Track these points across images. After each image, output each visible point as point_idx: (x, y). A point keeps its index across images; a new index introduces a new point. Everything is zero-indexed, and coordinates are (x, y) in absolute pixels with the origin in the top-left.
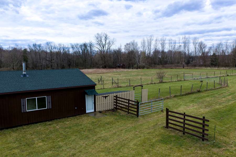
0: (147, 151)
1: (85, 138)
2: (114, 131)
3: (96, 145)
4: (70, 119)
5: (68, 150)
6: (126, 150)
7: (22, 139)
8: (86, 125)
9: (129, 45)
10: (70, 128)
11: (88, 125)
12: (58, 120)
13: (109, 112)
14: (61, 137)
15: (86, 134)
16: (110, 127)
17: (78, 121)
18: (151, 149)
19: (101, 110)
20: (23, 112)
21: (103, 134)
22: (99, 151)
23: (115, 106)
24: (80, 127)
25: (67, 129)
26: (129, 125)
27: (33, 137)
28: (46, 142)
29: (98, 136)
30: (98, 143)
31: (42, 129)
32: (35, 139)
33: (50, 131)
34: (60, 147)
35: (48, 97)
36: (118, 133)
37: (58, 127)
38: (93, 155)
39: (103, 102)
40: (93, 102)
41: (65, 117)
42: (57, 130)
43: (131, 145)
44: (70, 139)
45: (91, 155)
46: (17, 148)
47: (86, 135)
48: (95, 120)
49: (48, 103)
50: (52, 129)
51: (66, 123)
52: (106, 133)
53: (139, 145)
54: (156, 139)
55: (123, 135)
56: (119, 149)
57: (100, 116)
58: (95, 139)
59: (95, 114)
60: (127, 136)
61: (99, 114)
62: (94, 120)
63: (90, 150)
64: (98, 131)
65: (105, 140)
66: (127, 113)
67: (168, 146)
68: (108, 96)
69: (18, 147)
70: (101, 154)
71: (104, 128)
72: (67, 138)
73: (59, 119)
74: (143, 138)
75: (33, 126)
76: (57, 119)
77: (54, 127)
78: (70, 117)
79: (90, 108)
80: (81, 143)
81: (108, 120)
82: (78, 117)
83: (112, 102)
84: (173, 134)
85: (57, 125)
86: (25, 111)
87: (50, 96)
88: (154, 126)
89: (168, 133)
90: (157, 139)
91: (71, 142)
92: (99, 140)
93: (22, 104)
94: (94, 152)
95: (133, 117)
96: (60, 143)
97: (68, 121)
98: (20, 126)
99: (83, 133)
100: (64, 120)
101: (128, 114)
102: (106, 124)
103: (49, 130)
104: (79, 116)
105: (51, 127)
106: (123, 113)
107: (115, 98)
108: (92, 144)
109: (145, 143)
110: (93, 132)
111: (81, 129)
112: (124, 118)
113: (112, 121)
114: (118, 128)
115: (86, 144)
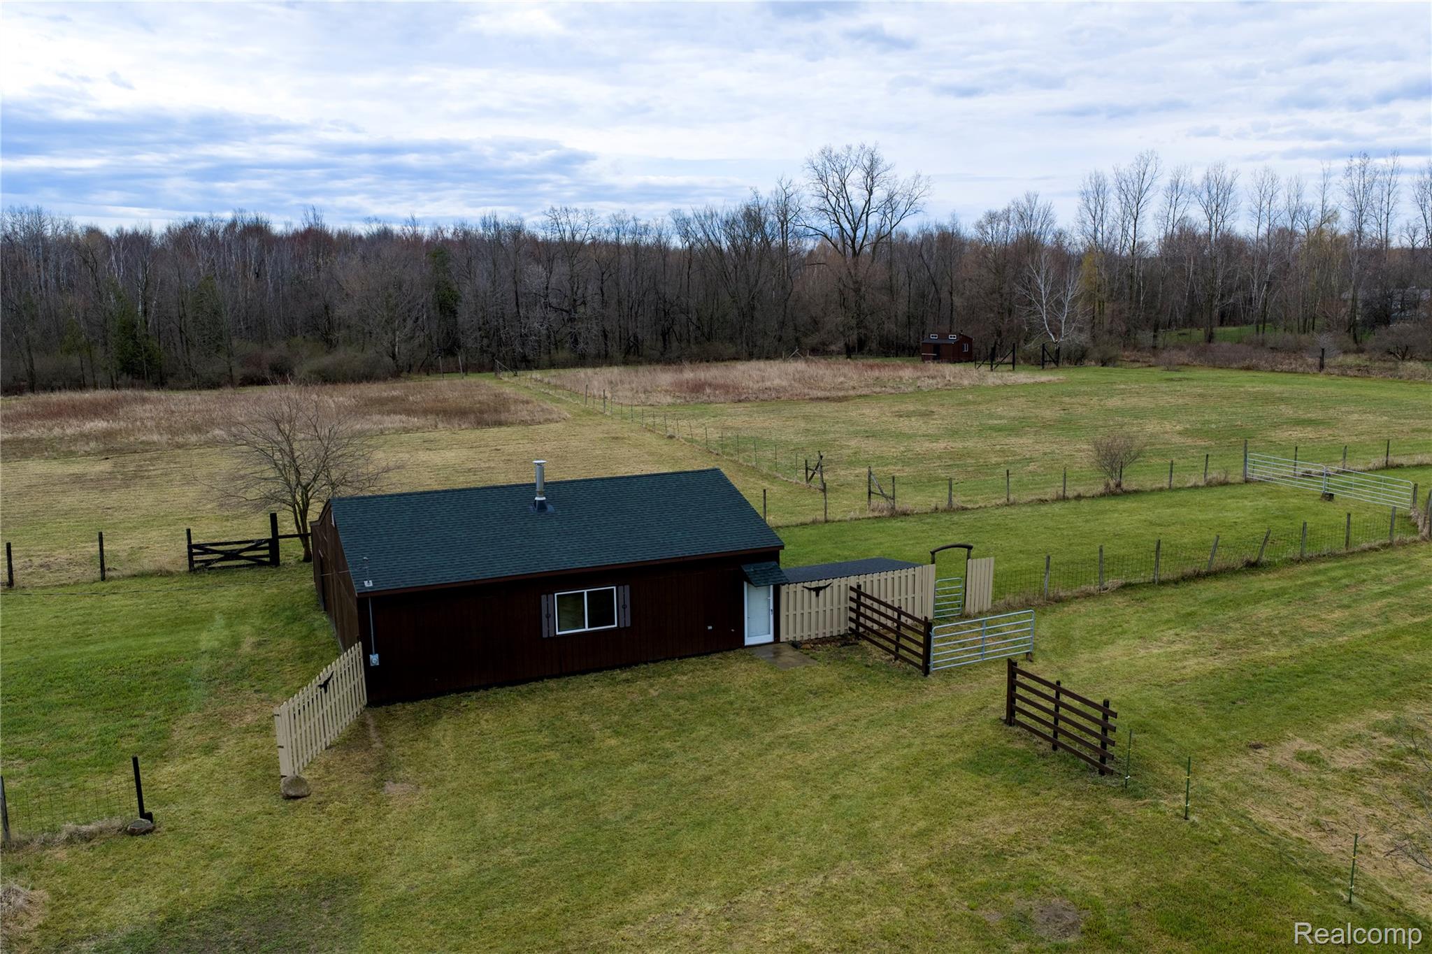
0: (913, 788)
1: (739, 733)
2: (832, 721)
3: (769, 757)
4: (691, 668)
5: (691, 766)
6: (853, 780)
7: (558, 723)
8: (743, 690)
9: (1002, 224)
10: (692, 698)
11: (751, 692)
12: (651, 665)
13: (828, 645)
14: (668, 724)
15: (742, 723)
16: (821, 704)
17: (718, 674)
18: (927, 783)
19: (798, 639)
20: (545, 635)
21: (798, 726)
22: (778, 777)
23: (853, 626)
24: (725, 698)
25: (682, 702)
26: (884, 705)
27: (586, 718)
28: (625, 736)
29: (780, 732)
30: (777, 752)
31: (607, 695)
32: (593, 727)
33: (632, 703)
34: (668, 755)
35: (621, 588)
36: (842, 728)
37: (653, 693)
38: (760, 785)
39: (806, 610)
40: (772, 608)
41: (672, 658)
42: (652, 704)
43: (874, 767)
44: (693, 735)
45: (753, 784)
46: (551, 746)
47: (743, 726)
48: (773, 676)
49: (621, 609)
50: (638, 698)
51: (676, 680)
52: (804, 723)
53: (898, 768)
54: (957, 756)
55: (857, 735)
56: (836, 774)
57: (793, 660)
58: (767, 740)
59: (775, 653)
60: (869, 741)
61: (789, 654)
62: (771, 677)
63: (752, 770)
64: (780, 715)
65: (799, 745)
66: (892, 656)
67: (981, 780)
68: (825, 587)
69: (553, 744)
70: (783, 783)
71: (801, 707)
72: (684, 731)
73: (654, 662)
74: (914, 750)
75: (576, 681)
76: (646, 663)
77: (643, 692)
78: (690, 656)
79: (757, 631)
80: (728, 748)
81: (819, 680)
82: (715, 658)
83: (842, 609)
84: (1020, 746)
85: (652, 686)
86: (552, 635)
87: (627, 587)
88: (971, 714)
89: (1003, 742)
90: (959, 755)
91: (696, 743)
92: (780, 744)
93: (544, 613)
94: (762, 777)
95: (909, 674)
96: (668, 745)
97: (684, 674)
98: (537, 681)
99: (732, 717)
100: (669, 666)
101: (896, 659)
102: (811, 692)
103: (628, 702)
104: (720, 655)
105: (631, 690)
106: (877, 654)
107: (854, 595)
108: (760, 755)
109: (917, 765)
110: (765, 717)
111: (728, 706)
112: (876, 675)
113: (832, 685)
114: (847, 711)
115: (741, 753)
